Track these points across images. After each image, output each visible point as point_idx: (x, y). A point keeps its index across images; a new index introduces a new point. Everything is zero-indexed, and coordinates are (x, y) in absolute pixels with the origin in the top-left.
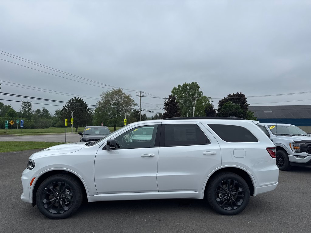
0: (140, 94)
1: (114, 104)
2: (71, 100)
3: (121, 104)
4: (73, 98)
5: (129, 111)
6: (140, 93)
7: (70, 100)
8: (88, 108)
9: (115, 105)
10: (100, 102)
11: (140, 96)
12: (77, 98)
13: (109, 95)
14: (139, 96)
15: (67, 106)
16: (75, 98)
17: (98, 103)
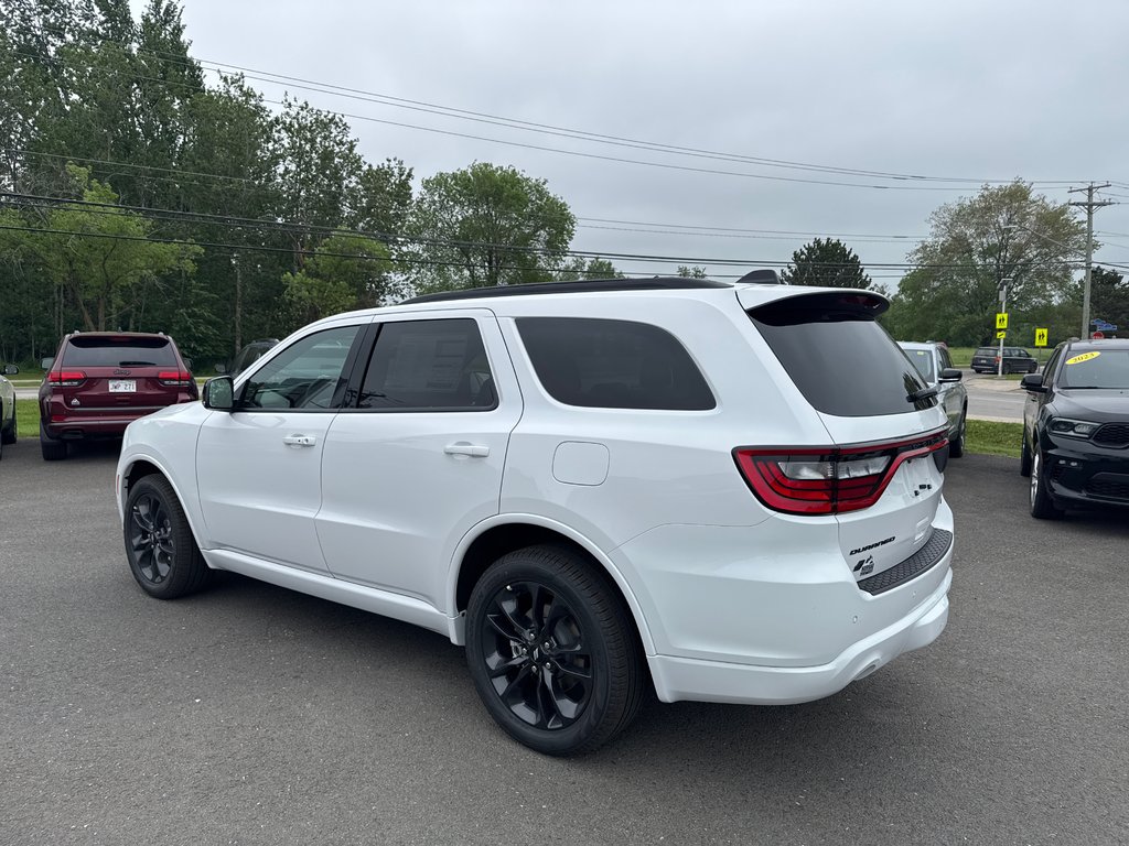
0: (1090, 196)
1: (988, 252)
2: (802, 253)
3: (1020, 250)
4: (812, 245)
5: (1056, 279)
6: (1090, 189)
7: (798, 251)
8: (864, 274)
9: (992, 255)
10: (925, 247)
11: (1091, 206)
12: (824, 242)
13: (964, 215)
14: (1083, 205)
15: (788, 273)
16: (818, 242)
17: (918, 250)
